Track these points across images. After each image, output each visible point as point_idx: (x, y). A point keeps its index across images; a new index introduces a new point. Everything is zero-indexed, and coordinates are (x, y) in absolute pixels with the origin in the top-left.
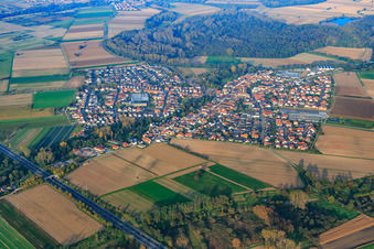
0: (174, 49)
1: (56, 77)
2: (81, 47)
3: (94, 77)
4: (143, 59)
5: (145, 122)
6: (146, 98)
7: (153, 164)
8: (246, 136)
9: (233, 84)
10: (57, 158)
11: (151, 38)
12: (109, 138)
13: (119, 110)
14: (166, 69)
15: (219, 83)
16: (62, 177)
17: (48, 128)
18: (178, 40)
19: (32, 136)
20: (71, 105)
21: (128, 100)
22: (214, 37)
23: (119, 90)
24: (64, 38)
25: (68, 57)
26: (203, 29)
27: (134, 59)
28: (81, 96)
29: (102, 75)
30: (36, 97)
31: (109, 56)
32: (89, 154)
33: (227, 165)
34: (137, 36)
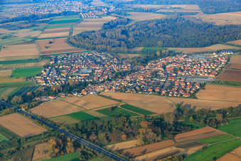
0: (118, 42)
1: (30, 61)
2: (51, 43)
3: (56, 60)
4: (94, 49)
5: (85, 84)
6: (90, 71)
7: (85, 104)
8: (151, 90)
9: (155, 63)
10: (25, 101)
11: (104, 36)
12: (59, 91)
13: (70, 78)
14: (109, 55)
15: (145, 62)
16: (26, 110)
17: (21, 88)
18: (124, 36)
19: (10, 91)
20: (38, 75)
21: (77, 72)
22: (152, 34)
23: (72, 67)
24: (39, 37)
25: (40, 49)
26: (146, 29)
27: (88, 49)
28: (45, 71)
29: (63, 59)
30: (15, 72)
31: (70, 47)
32: (45, 99)
33: (133, 105)
34: (93, 34)
